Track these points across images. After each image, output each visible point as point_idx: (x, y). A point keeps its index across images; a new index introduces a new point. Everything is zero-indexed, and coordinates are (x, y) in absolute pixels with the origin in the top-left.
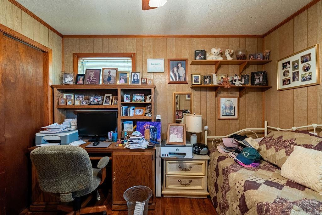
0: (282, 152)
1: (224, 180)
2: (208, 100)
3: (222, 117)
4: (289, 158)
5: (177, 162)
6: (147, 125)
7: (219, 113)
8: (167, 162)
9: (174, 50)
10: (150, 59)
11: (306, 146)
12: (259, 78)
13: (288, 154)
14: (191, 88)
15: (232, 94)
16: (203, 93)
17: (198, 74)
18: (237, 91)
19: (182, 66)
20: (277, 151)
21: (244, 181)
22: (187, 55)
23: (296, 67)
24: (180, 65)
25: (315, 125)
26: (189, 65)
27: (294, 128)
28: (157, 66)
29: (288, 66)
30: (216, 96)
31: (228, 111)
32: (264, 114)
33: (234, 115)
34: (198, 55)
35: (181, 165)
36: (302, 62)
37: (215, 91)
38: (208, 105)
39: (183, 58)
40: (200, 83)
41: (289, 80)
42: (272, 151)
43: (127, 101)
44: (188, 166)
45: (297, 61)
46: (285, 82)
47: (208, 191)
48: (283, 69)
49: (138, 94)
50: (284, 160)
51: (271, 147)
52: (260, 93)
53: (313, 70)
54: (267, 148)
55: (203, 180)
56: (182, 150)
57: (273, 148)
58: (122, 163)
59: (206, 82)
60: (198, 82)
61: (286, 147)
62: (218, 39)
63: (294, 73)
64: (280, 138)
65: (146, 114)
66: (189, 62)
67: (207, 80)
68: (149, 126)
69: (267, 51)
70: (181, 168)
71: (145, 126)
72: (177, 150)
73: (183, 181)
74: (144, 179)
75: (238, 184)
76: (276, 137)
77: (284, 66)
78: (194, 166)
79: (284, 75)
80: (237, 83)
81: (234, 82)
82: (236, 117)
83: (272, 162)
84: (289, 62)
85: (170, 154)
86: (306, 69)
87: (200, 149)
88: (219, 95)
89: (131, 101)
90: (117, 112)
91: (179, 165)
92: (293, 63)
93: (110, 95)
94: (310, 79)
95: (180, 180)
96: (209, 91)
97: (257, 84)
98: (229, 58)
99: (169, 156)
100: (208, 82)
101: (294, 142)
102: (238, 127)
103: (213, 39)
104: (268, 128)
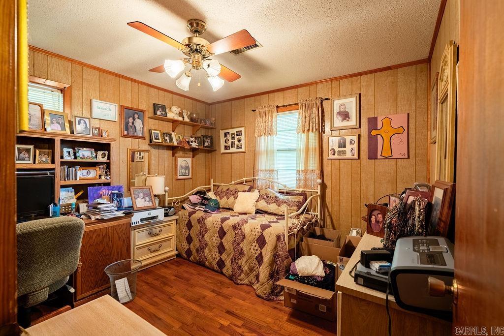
0: (232, 198)
1: (200, 227)
2: (166, 160)
3: (179, 177)
4: (237, 201)
5: (147, 228)
6: (104, 191)
7: (176, 174)
8: (136, 230)
9: (129, 95)
10: (96, 100)
11: (244, 191)
12: (208, 142)
13: (235, 198)
14: (149, 145)
15: (186, 154)
16: (161, 151)
17: (158, 130)
18: (191, 152)
19: (138, 118)
20: (228, 199)
21: (220, 219)
22: (145, 106)
23: (233, 138)
24: (136, 116)
25: (244, 179)
26: (147, 119)
27: (233, 182)
28: (106, 112)
29: (228, 136)
30: (173, 156)
31: (183, 171)
32: (209, 174)
33: (189, 175)
34: (158, 110)
35: (151, 231)
36: (237, 135)
37: (173, 150)
38: (166, 165)
39: (139, 108)
40: (160, 141)
41: (229, 146)
42: (225, 199)
43: (67, 158)
44: (158, 230)
45: (234, 134)
46: (226, 148)
47: (177, 250)
48: (225, 137)
49: (85, 149)
50: (234, 203)
51: (223, 197)
52: (207, 154)
53: (243, 142)
54: (221, 199)
55: (172, 241)
56: (153, 213)
57: (225, 197)
58: (90, 240)
59: (166, 140)
60: (159, 139)
61: (233, 195)
62: (175, 96)
63: (232, 142)
64: (228, 189)
65: (100, 176)
66: (147, 115)
67: (167, 138)
68: (107, 191)
69: (213, 119)
70: (151, 235)
71: (101, 193)
72: (149, 214)
73: (153, 248)
74: (121, 253)
75: (215, 223)
76: (225, 189)
77: (226, 135)
78: (164, 229)
79: (226, 142)
80: (194, 145)
81: (191, 143)
82: (190, 177)
83: (226, 207)
84: (229, 133)
85: (142, 220)
86: (239, 141)
87: (168, 210)
88: (176, 155)
89: (76, 158)
90: (54, 174)
91: (148, 232)
92: (232, 134)
93: (31, 147)
94: (241, 148)
95: (149, 248)
96: (167, 150)
97: (206, 147)
98: (187, 119)
99: (140, 223)
100: (168, 141)
101: (237, 190)
102: (191, 187)
103: (171, 95)
104: (214, 185)
